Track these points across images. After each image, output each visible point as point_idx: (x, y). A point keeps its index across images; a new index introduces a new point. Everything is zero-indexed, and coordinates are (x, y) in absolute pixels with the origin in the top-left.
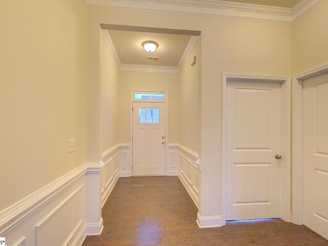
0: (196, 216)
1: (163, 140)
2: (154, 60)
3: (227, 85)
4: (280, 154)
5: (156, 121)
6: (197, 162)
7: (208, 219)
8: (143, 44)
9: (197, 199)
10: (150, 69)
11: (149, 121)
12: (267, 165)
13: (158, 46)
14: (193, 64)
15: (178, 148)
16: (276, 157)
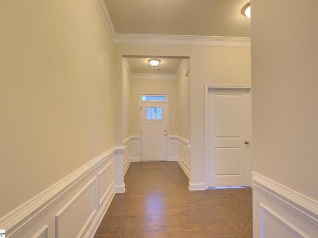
0: (188, 184)
1: (166, 133)
2: (158, 70)
3: (208, 93)
4: (248, 141)
5: (160, 117)
6: (188, 146)
7: (196, 185)
8: (149, 61)
9: (189, 173)
10: (154, 77)
11: (154, 118)
12: (239, 148)
13: (160, 61)
14: (187, 75)
15: (177, 139)
16: (246, 143)
